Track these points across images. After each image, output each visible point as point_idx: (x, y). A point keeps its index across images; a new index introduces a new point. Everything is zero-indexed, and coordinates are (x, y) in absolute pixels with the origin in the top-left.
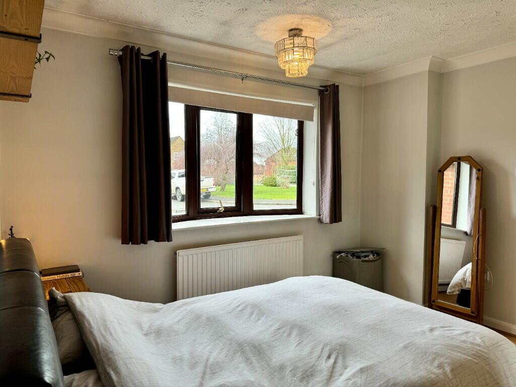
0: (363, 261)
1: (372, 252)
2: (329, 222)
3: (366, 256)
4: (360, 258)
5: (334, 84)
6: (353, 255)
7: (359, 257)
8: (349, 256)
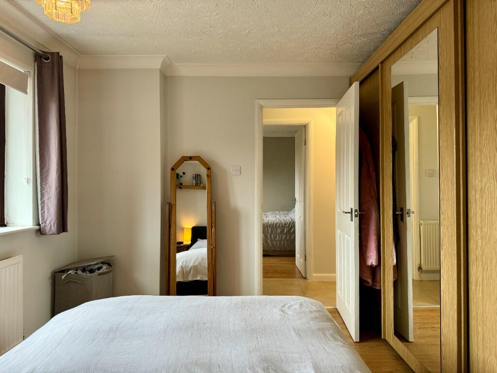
0: (100, 274)
1: (103, 263)
2: (56, 233)
3: (99, 269)
4: (94, 272)
5: (59, 53)
6: (84, 270)
7: (92, 271)
8: (80, 272)
